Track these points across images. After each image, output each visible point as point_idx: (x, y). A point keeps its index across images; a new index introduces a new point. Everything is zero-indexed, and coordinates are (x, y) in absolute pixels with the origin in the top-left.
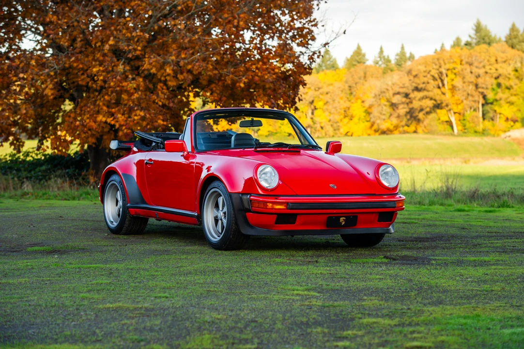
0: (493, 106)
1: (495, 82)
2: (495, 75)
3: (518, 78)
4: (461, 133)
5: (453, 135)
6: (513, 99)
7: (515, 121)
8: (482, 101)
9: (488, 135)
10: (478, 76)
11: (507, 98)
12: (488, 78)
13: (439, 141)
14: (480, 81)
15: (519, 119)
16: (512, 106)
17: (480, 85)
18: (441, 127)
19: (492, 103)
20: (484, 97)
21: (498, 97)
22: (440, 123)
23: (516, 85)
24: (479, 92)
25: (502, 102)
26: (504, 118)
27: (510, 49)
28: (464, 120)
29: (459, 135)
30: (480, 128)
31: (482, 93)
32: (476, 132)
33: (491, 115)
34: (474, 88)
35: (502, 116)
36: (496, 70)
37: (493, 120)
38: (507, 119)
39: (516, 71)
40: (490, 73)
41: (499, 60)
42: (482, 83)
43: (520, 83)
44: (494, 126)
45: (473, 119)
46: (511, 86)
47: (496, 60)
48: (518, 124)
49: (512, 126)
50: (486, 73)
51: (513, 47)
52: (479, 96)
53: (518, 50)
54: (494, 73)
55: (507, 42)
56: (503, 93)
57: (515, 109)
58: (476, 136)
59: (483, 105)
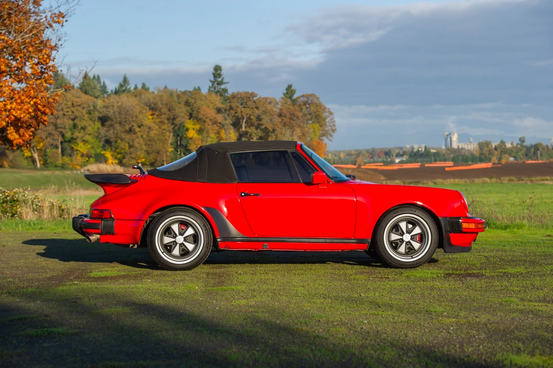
0: (70, 144)
1: (71, 122)
2: (72, 117)
3: (91, 119)
4: (43, 167)
5: (35, 168)
6: (87, 138)
7: (89, 156)
8: (60, 139)
9: (67, 169)
10: (57, 118)
11: (83, 137)
12: (65, 120)
13: (24, 174)
14: (59, 121)
15: (93, 155)
16: (87, 144)
17: (59, 126)
18: (25, 163)
19: (69, 141)
20: (63, 136)
21: (74, 136)
22: (24, 159)
23: (90, 125)
24: (58, 131)
25: (79, 141)
26: (80, 155)
27: (84, 94)
28: (45, 156)
29: (41, 169)
30: (60, 162)
31: (61, 133)
32: (56, 166)
33: (69, 151)
34: (54, 128)
35: (78, 152)
36: (73, 112)
37: (71, 156)
38: (82, 155)
39: (90, 113)
40: (68, 115)
41: (75, 104)
42: (61, 124)
43: (94, 124)
44: (72, 161)
45: (53, 155)
46: (85, 126)
47: (73, 104)
48: (92, 160)
49: (87, 161)
50: (64, 115)
51: (86, 93)
52: (58, 135)
53: (91, 96)
54: (71, 115)
55: (81, 89)
56: (79, 133)
57: (89, 146)
58: (57, 170)
59: (62, 143)
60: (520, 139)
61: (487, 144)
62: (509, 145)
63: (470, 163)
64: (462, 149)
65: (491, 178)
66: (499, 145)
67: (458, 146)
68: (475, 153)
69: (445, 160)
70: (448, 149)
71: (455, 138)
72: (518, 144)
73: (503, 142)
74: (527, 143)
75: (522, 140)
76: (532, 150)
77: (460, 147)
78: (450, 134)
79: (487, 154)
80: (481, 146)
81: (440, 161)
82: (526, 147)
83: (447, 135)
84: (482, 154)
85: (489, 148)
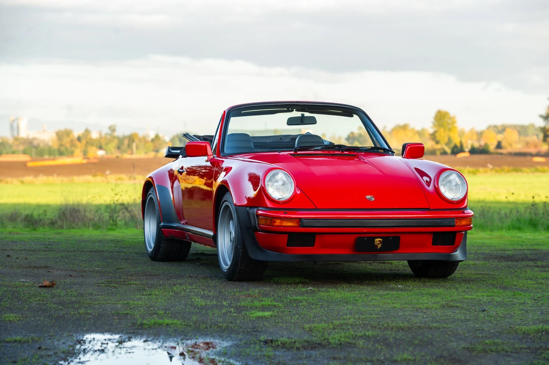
60: (110, 128)
61: (68, 133)
62: (94, 135)
63: (46, 157)
64: (35, 139)
65: (95, 175)
66: (83, 134)
67: (28, 135)
68: (51, 144)
69: (13, 153)
70: (16, 139)
71: (23, 125)
72: (107, 134)
73: (87, 131)
74: (119, 133)
75: (112, 129)
76: (126, 142)
77: (31, 137)
78: (17, 119)
79: (68, 145)
80: (60, 135)
81: (7, 153)
82: (118, 138)
83: (14, 121)
84: (61, 145)
85: (69, 139)
